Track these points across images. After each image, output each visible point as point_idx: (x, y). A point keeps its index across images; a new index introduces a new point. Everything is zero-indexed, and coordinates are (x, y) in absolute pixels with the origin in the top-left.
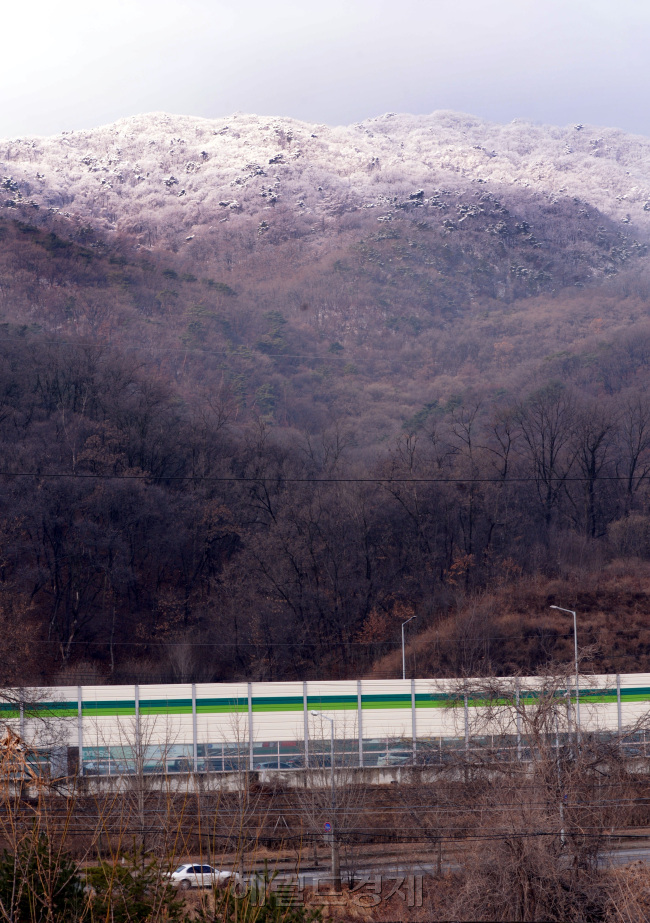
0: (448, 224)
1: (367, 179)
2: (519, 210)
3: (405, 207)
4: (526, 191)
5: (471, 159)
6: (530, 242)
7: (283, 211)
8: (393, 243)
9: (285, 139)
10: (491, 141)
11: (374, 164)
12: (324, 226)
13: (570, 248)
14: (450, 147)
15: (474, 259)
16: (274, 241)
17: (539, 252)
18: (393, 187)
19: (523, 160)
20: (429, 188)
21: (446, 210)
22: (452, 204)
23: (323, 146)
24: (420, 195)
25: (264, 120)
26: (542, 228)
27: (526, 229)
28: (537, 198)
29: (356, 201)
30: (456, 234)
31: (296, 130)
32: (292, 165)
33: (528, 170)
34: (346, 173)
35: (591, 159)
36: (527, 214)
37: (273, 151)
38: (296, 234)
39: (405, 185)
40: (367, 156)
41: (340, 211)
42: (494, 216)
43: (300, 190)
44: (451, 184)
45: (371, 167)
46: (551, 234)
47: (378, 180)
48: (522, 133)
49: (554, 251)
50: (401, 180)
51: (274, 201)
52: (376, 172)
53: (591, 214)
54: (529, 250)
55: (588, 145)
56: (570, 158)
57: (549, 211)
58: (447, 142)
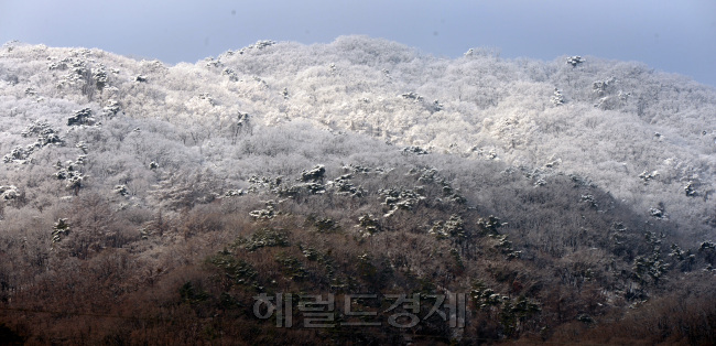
0: (367, 222)
1: (231, 150)
2: (482, 197)
3: (295, 194)
4: (492, 166)
5: (399, 115)
6: (504, 250)
7: (94, 202)
8: (277, 253)
9: (93, 84)
10: (431, 85)
11: (242, 124)
12: (161, 227)
13: (567, 259)
14: (365, 95)
15: (411, 277)
16: (80, 252)
17: (516, 266)
18: (275, 162)
19: (485, 115)
20: (333, 164)
21: (362, 198)
22: (373, 189)
23: (155, 96)
24: (320, 175)
25: (59, 53)
26: (521, 225)
27: (495, 229)
28: (511, 177)
29: (213, 186)
30: (381, 236)
31: (111, 69)
32: (105, 128)
33: (494, 132)
34: (196, 139)
35: (596, 113)
36: (496, 204)
37: (74, 103)
38: (116, 241)
39: (294, 159)
40: (227, 112)
41: (187, 202)
42: (442, 208)
43: (120, 168)
44: (368, 156)
45: (236, 129)
46: (535, 236)
47: (248, 150)
48: (482, 72)
49: (542, 265)
50: (286, 150)
51: (77, 186)
52: (244, 138)
53: (600, 202)
54: (500, 263)
55: (590, 90)
56: (561, 111)
57: (531, 199)
58: (360, 88)
